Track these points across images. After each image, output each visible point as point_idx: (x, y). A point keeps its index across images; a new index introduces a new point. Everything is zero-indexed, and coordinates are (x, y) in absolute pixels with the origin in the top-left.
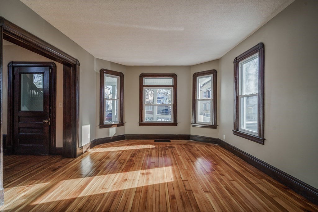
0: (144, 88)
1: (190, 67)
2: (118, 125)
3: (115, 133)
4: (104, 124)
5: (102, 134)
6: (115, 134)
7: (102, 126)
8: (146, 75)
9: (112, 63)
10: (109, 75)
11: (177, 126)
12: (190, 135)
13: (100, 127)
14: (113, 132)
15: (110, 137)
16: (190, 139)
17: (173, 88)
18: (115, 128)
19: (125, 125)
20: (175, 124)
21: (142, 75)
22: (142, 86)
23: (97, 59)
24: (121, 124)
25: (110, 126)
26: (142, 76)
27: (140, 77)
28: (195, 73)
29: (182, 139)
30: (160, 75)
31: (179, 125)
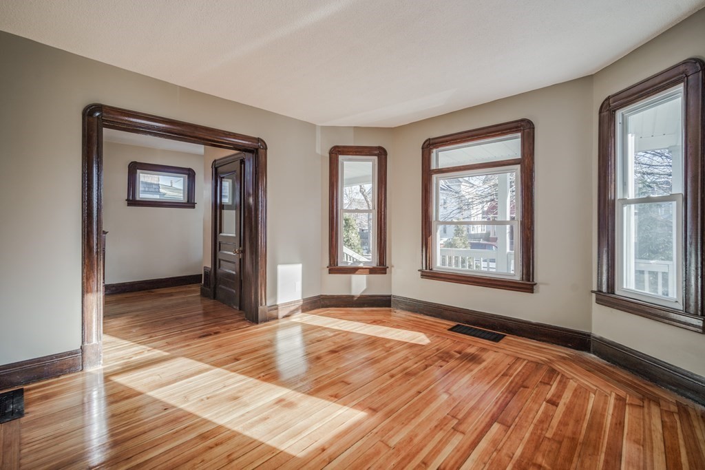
0: (434, 177)
1: (587, 81)
2: (372, 271)
3: (365, 287)
4: (340, 265)
5: (335, 286)
6: (364, 292)
7: (334, 269)
8: (437, 141)
9: (358, 130)
10: (350, 157)
11: (533, 292)
12: (589, 335)
13: (329, 270)
14: (359, 285)
15: (353, 297)
16: (589, 351)
17: (518, 167)
18: (365, 276)
19: (391, 272)
20: (527, 284)
21: (428, 142)
22: (427, 174)
23: (323, 128)
24: (381, 268)
25: (353, 270)
26: (430, 146)
27: (423, 148)
28: (608, 98)
29: (548, 342)
30: (474, 133)
31: (541, 289)
